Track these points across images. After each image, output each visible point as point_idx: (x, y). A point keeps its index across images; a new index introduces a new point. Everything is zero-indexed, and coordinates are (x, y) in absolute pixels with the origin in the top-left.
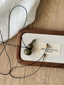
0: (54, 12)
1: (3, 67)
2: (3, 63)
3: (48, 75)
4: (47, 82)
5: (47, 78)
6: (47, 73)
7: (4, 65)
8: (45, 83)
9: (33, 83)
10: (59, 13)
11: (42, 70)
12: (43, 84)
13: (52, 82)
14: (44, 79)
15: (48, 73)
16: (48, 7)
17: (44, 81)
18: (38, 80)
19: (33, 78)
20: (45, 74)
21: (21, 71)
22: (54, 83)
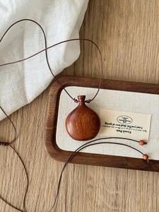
0: (119, 35)
1: (13, 175)
2: (12, 165)
3: (121, 185)
4: (120, 201)
5: (120, 193)
6: (119, 179)
7: (16, 170)
8: (116, 205)
9: (88, 206)
10: (131, 36)
11: (106, 175)
12: (113, 208)
13: (133, 201)
14: (113, 195)
15: (121, 178)
16: (105, 25)
17: (113, 200)
18: (100, 198)
19: (86, 194)
20: (113, 182)
22: (139, 202)
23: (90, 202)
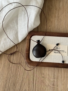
0: (55, 17)
1: (12, 72)
2: (12, 67)
3: (56, 77)
5: (55, 80)
7: (13, 70)
9: (42, 85)
10: (60, 17)
11: (50, 73)
12: (53, 86)
13: (61, 84)
14: (52, 81)
15: (56, 74)
16: (50, 13)
17: (52, 83)
18: (47, 82)
19: (42, 80)
20: (53, 76)
21: (29, 74)
22: (63, 84)
23: (43, 84)
